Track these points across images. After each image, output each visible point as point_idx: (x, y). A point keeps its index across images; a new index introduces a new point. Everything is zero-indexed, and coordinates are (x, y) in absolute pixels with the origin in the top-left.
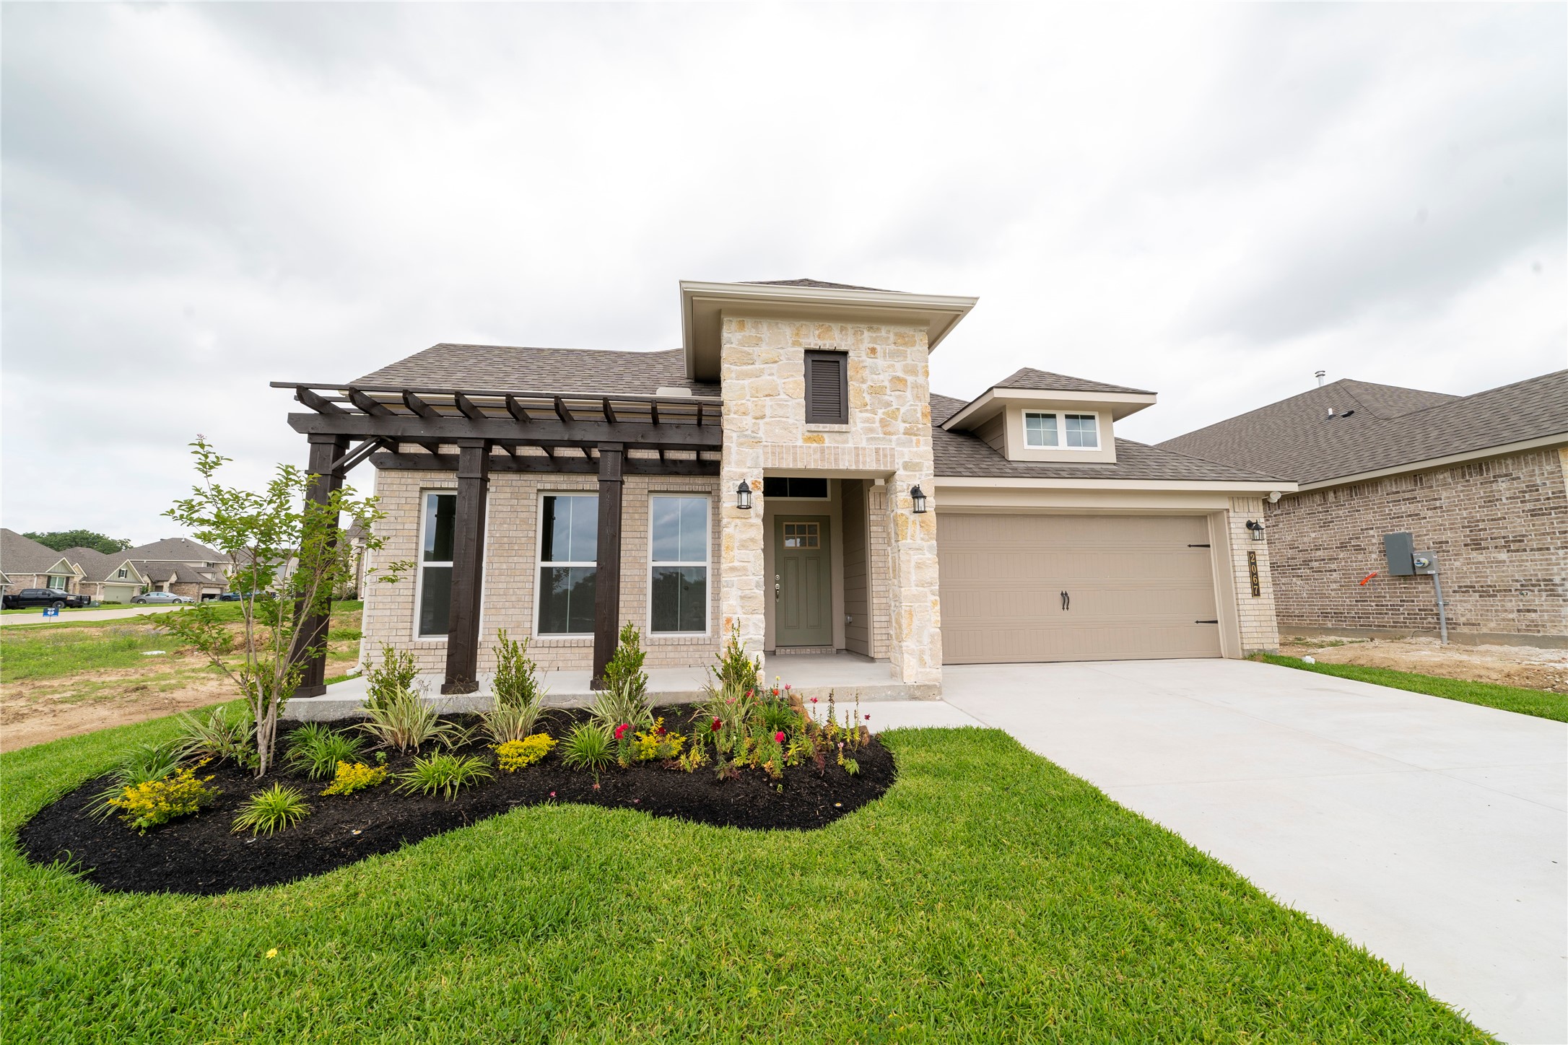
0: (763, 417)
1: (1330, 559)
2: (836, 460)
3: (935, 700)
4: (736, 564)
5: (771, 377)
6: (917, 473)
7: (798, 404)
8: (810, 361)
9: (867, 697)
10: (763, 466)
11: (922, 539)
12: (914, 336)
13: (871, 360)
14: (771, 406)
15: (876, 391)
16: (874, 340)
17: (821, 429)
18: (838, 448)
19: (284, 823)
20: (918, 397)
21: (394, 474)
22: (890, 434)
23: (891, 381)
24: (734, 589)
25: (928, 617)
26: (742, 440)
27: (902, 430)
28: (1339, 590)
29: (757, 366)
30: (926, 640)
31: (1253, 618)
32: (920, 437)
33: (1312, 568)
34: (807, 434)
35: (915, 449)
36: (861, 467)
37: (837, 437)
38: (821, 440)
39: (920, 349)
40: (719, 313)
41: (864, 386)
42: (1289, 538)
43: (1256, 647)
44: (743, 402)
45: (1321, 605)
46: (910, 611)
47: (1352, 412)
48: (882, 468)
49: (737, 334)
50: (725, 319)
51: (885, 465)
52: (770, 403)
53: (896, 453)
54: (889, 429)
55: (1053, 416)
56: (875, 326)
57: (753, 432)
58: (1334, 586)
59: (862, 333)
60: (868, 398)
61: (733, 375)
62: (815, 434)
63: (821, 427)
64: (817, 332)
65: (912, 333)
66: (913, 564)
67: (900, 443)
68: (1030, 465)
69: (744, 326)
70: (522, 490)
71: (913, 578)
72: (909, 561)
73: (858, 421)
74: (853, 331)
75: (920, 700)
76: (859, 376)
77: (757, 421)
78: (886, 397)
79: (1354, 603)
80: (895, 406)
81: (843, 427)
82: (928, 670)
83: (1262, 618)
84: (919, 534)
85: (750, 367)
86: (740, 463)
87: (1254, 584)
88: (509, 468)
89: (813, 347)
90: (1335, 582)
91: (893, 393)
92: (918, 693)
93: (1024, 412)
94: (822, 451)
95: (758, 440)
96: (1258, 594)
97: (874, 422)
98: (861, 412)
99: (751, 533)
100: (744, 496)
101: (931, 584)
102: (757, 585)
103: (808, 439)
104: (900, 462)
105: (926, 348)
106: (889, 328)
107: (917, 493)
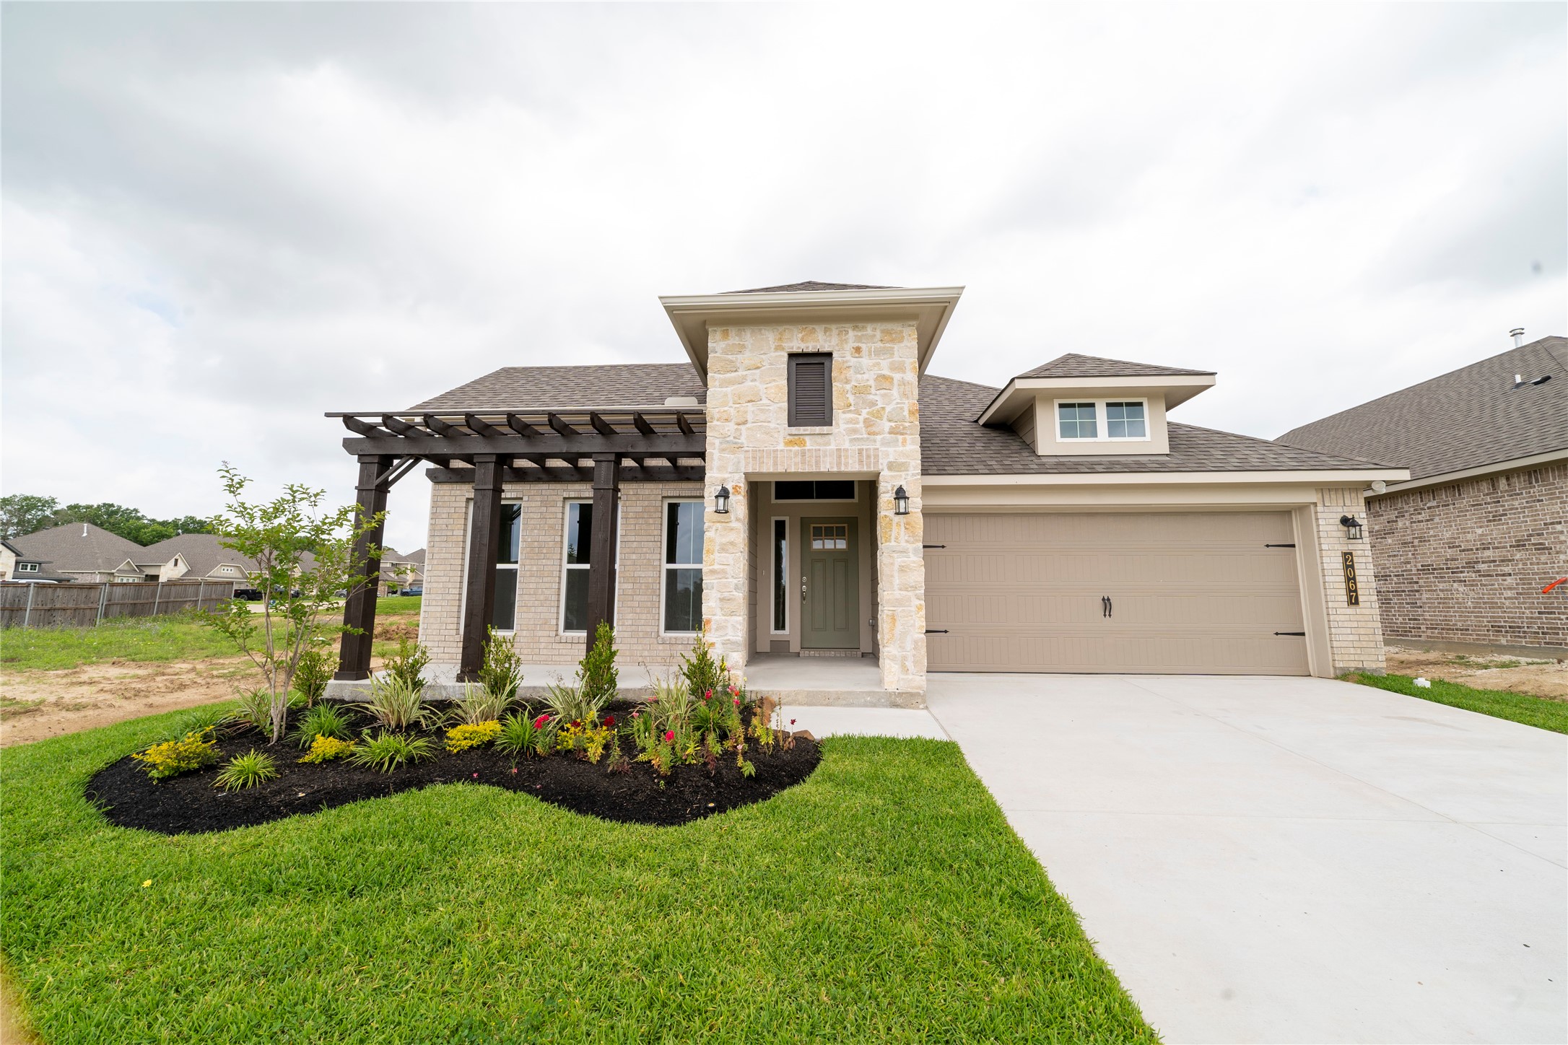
0: (745, 423)
1: (1503, 561)
2: (817, 463)
3: (918, 708)
4: (716, 567)
5: (753, 383)
6: (903, 474)
7: (780, 408)
8: (794, 364)
9: (844, 702)
10: (743, 470)
11: (907, 541)
12: (901, 332)
13: (855, 359)
14: (753, 412)
15: (861, 391)
16: (859, 339)
17: (801, 432)
18: (819, 450)
19: (250, 783)
20: (905, 395)
21: (446, 487)
22: (874, 434)
23: (876, 380)
24: (714, 591)
25: (912, 622)
26: (724, 446)
27: (887, 429)
28: (1516, 598)
29: (740, 373)
30: (909, 645)
31: (1349, 631)
32: (906, 436)
33: (1479, 571)
34: (789, 437)
35: (901, 449)
36: (843, 469)
37: (819, 439)
38: (803, 443)
39: (909, 345)
40: (704, 323)
41: (848, 387)
42: (1448, 535)
43: (1353, 665)
44: (726, 409)
45: (1491, 617)
46: (893, 615)
47: (1549, 378)
48: (865, 469)
49: (721, 343)
50: (710, 330)
51: (867, 466)
52: (752, 409)
53: (880, 454)
54: (874, 429)
55: (1092, 405)
56: (860, 325)
57: (734, 438)
58: (1509, 594)
59: (847, 332)
60: (851, 399)
61: (717, 383)
62: (796, 437)
63: (802, 430)
64: (800, 335)
65: (900, 329)
66: (896, 567)
67: (884, 443)
68: (1062, 459)
69: (728, 335)
70: (551, 498)
71: (897, 581)
72: (892, 564)
73: (841, 422)
74: (837, 332)
75: (902, 707)
76: (843, 376)
77: (739, 427)
78: (871, 397)
79: (1537, 615)
80: (880, 405)
81: (825, 429)
82: (910, 677)
83: (1362, 631)
84: (903, 536)
85: (733, 374)
86: (722, 468)
87: (1350, 591)
88: (539, 478)
89: (795, 350)
90: (1510, 589)
91: (878, 392)
92: (899, 701)
93: (1057, 402)
94: (803, 454)
95: (739, 445)
96: (1357, 603)
97: (858, 423)
98: (844, 413)
99: (731, 537)
100: (721, 500)
101: (915, 588)
102: (736, 588)
103: (790, 443)
104: (885, 462)
105: (915, 343)
106: (875, 325)
107: (900, 494)
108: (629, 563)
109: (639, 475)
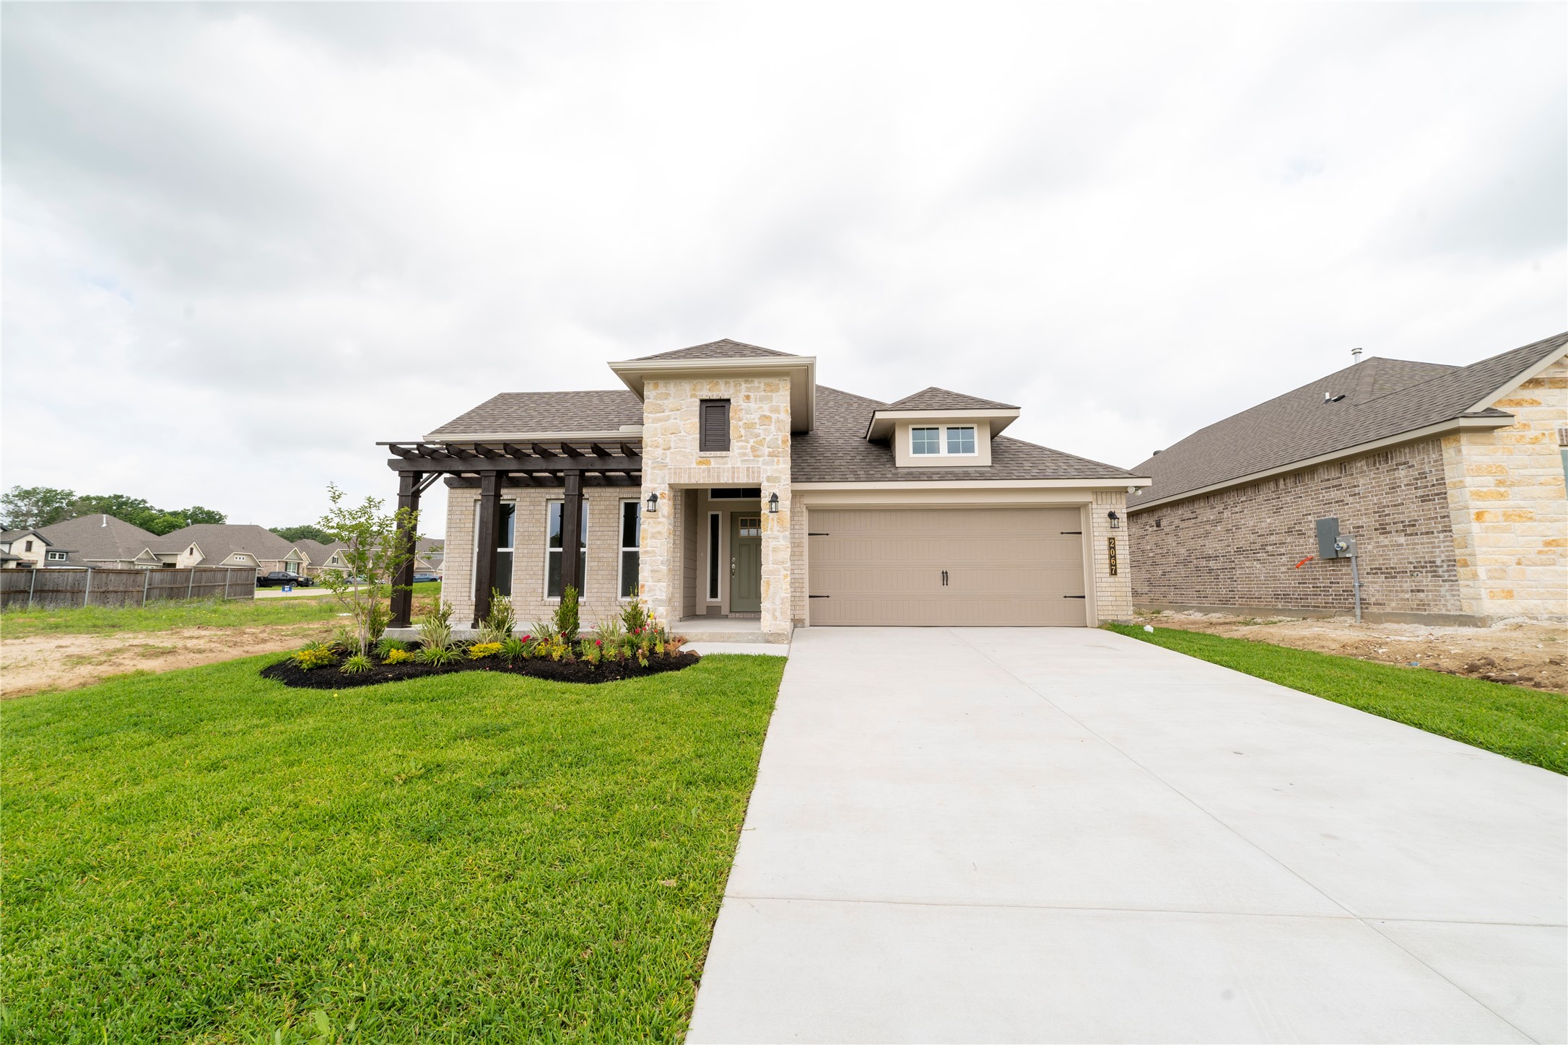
0: (669, 448)
1: (1280, 544)
2: (718, 477)
3: (783, 643)
4: (648, 549)
5: (675, 421)
6: (777, 484)
7: (693, 438)
8: (704, 407)
10: (668, 482)
11: (778, 531)
12: (778, 385)
13: (746, 404)
14: (675, 441)
15: (749, 426)
16: (748, 389)
18: (720, 468)
19: (361, 669)
20: (779, 429)
21: (459, 491)
22: (758, 456)
23: (759, 419)
24: (647, 565)
25: (781, 585)
26: (655, 465)
27: (766, 454)
28: (1287, 573)
29: (667, 413)
30: (778, 601)
31: (1109, 594)
32: (782, 458)
33: (1268, 552)
34: (700, 459)
35: (777, 467)
36: (736, 481)
37: (720, 460)
38: (709, 463)
39: (783, 394)
40: (641, 377)
41: (741, 423)
42: (1251, 524)
43: (1110, 618)
44: (656, 438)
45: (1274, 587)
46: (768, 581)
47: (1344, 396)
48: (751, 481)
49: (655, 392)
50: (646, 384)
51: (753, 479)
52: (674, 439)
53: (761, 471)
54: (758, 453)
55: (938, 429)
56: (750, 381)
57: (662, 459)
58: (1283, 569)
59: (741, 385)
60: (742, 432)
61: (650, 421)
62: (705, 459)
63: (708, 454)
64: (708, 387)
65: (777, 382)
66: (771, 548)
67: (764, 463)
68: (912, 470)
69: (658, 387)
70: (537, 499)
71: (771, 558)
72: (768, 546)
73: (735, 448)
74: (734, 384)
75: (772, 643)
76: (737, 416)
77: (665, 452)
78: (756, 431)
79: (1297, 585)
80: (762, 437)
81: (724, 453)
82: (778, 623)
83: (1118, 594)
84: (776, 528)
85: (661, 414)
86: (653, 481)
87: (1112, 565)
88: (528, 485)
89: (704, 397)
90: (1284, 565)
91: (761, 427)
92: (771, 639)
93: (911, 427)
94: (709, 470)
95: (665, 464)
96: (1116, 574)
97: (747, 449)
98: (737, 442)
99: (659, 528)
100: (651, 503)
101: (783, 563)
102: (662, 563)
103: (700, 463)
104: (765, 476)
105: (788, 393)
106: (760, 380)
107: (774, 499)
108: (595, 547)
109: (603, 482)
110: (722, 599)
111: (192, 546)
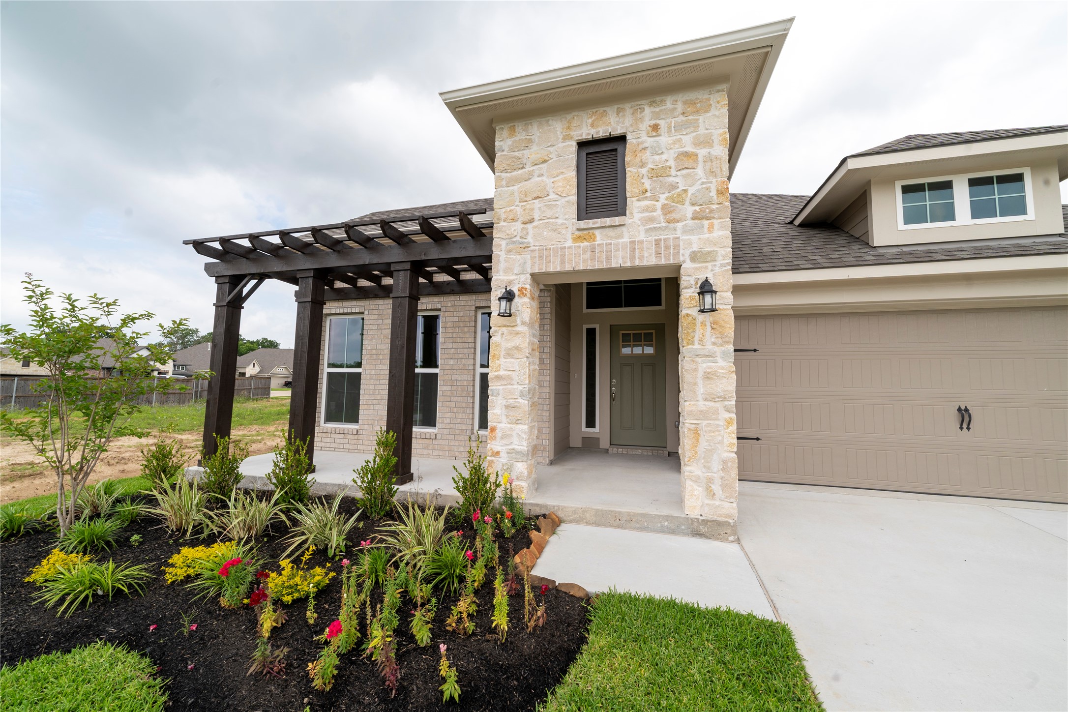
0: (531, 221)
2: (608, 258)
3: (727, 540)
4: (502, 373)
5: (540, 179)
6: (709, 265)
7: (568, 202)
8: (584, 154)
9: (638, 525)
10: (530, 271)
11: (714, 344)
12: (708, 100)
13: (652, 139)
14: (540, 209)
15: (658, 174)
16: (656, 116)
17: (591, 226)
18: (611, 244)
22: (675, 221)
23: (676, 159)
24: (500, 398)
25: (720, 438)
26: (511, 247)
27: (689, 215)
29: (528, 169)
30: (716, 466)
32: (714, 221)
34: (578, 233)
35: (707, 236)
36: (637, 263)
37: (611, 232)
38: (592, 238)
39: (717, 113)
40: (491, 121)
41: (644, 171)
44: (512, 208)
46: (696, 429)
48: (663, 262)
49: (509, 140)
50: (497, 128)
51: (667, 257)
52: (539, 206)
53: (681, 244)
54: (674, 215)
55: (949, 184)
56: (658, 99)
57: (521, 237)
59: (643, 110)
60: (647, 184)
61: (504, 183)
62: (585, 232)
63: (590, 223)
64: (590, 121)
65: (706, 96)
66: (700, 374)
67: (685, 231)
68: (906, 249)
69: (515, 132)
70: (385, 312)
71: (701, 390)
72: (695, 370)
73: (635, 211)
74: (631, 111)
75: (707, 537)
76: (638, 160)
77: (526, 226)
78: (671, 179)
80: (681, 187)
81: (617, 220)
82: (717, 503)
84: (709, 337)
85: (520, 172)
86: (508, 270)
89: (585, 137)
91: (679, 173)
92: (703, 529)
93: (899, 183)
94: (593, 251)
95: (525, 245)
97: (655, 210)
98: (639, 200)
99: (517, 341)
100: (504, 303)
101: (724, 398)
102: (522, 395)
103: (578, 239)
104: (687, 253)
105: (725, 111)
106: (675, 97)
107: (706, 288)
108: (448, 367)
109: (457, 288)
110: (601, 429)
111: (254, 362)
